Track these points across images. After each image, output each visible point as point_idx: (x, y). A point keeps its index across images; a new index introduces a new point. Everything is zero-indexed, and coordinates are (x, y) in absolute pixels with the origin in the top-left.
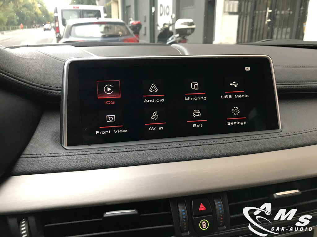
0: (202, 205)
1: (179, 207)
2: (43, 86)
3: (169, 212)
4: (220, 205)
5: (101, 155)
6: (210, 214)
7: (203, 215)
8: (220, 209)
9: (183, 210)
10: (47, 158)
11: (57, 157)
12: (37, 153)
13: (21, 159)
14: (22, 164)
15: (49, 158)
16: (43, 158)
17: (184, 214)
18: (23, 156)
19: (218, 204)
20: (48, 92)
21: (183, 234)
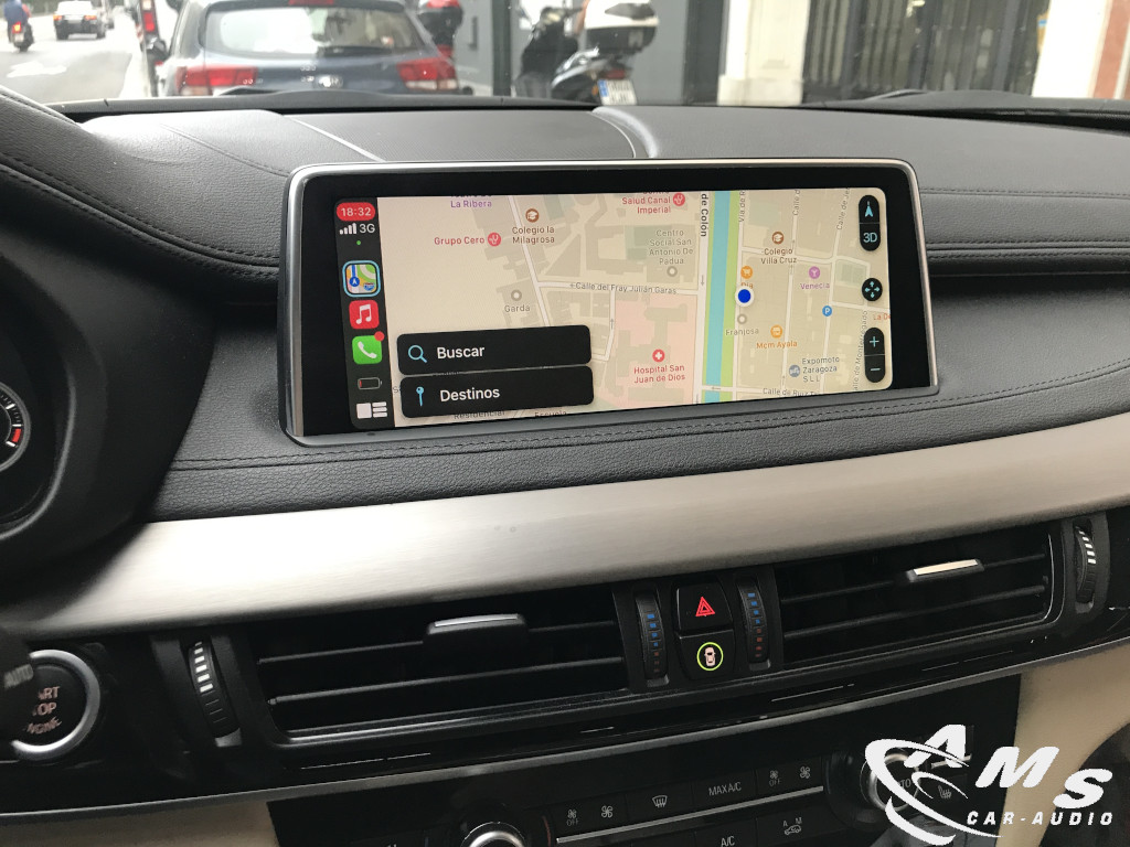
0: (703, 602)
1: (641, 609)
3: (612, 622)
4: (754, 603)
5: (410, 460)
6: (727, 627)
7: (707, 629)
8: (756, 612)
9: (651, 616)
10: (250, 470)
11: (281, 468)
12: (219, 456)
13: (172, 475)
14: (179, 487)
15: (258, 470)
16: (238, 471)
17: (653, 625)
18: (175, 465)
19: (751, 601)
21: (652, 684)
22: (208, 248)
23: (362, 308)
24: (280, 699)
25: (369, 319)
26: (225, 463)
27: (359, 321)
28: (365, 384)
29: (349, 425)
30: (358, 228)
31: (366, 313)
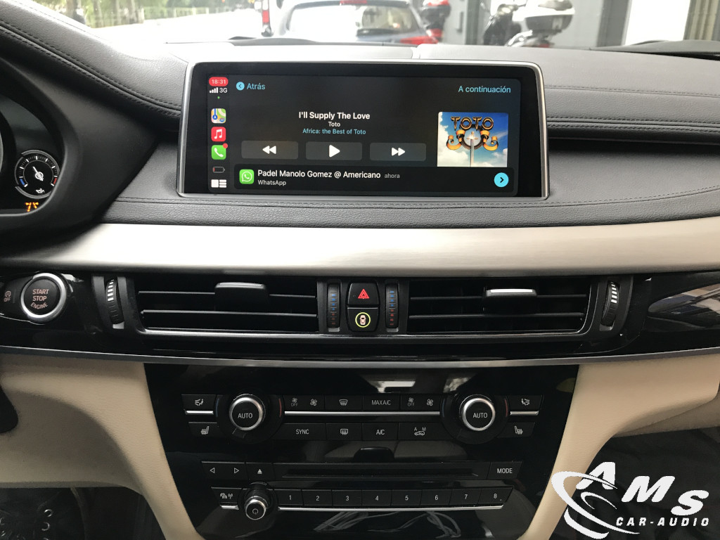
0: (364, 292)
1: (330, 291)
2: (158, 102)
3: (314, 297)
6: (375, 305)
7: (363, 305)
9: (334, 295)
11: (166, 205)
13: (116, 203)
16: (145, 204)
17: (334, 300)
18: (119, 199)
19: (391, 294)
20: (166, 112)
21: (331, 330)
22: (153, 100)
23: (218, 131)
24: (145, 311)
25: (221, 137)
26: (140, 200)
27: (216, 138)
28: (216, 170)
29: (207, 190)
30: (219, 90)
31: (219, 134)
